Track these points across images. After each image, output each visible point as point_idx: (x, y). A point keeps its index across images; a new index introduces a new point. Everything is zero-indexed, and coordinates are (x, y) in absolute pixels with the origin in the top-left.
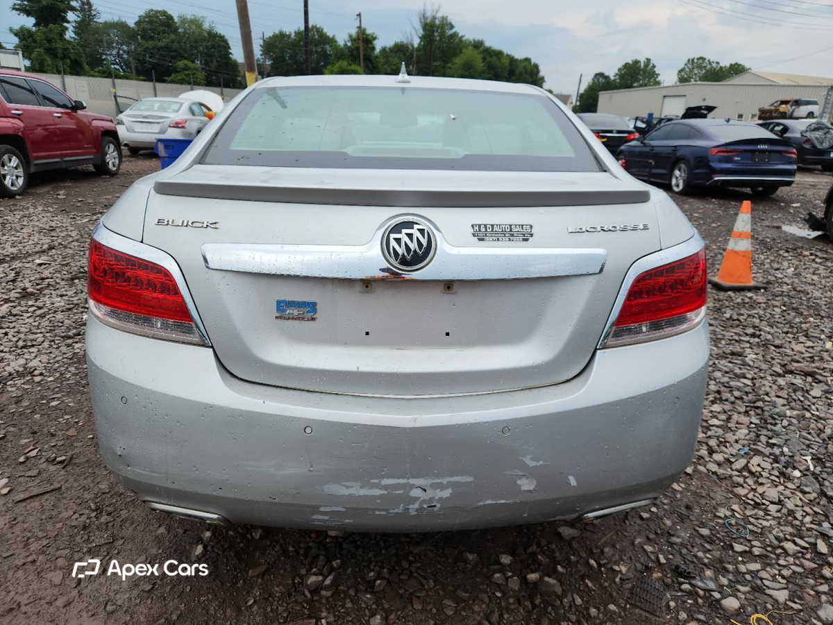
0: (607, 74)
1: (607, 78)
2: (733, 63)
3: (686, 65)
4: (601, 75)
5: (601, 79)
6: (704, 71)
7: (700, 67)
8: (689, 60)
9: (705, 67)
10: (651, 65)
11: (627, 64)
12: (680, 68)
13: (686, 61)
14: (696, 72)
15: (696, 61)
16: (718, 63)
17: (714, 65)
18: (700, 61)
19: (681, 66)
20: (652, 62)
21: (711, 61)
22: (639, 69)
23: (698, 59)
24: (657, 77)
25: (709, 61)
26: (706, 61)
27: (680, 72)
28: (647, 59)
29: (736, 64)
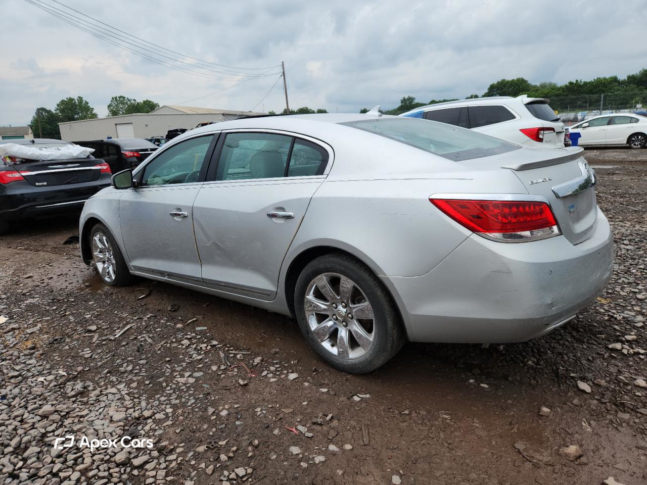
0: (48, 109)
1: (49, 112)
2: (145, 100)
3: (111, 101)
4: (43, 109)
5: (44, 113)
6: (127, 106)
7: (122, 103)
8: (113, 98)
9: (127, 103)
10: (84, 102)
11: (63, 101)
12: (108, 104)
13: (111, 99)
14: (121, 106)
15: (118, 99)
16: (135, 100)
17: (132, 102)
18: (122, 99)
19: (109, 103)
20: (84, 99)
21: (129, 99)
22: (75, 105)
23: (119, 97)
24: (92, 111)
25: (128, 99)
26: (126, 99)
27: (109, 106)
28: (79, 97)
29: (147, 101)
